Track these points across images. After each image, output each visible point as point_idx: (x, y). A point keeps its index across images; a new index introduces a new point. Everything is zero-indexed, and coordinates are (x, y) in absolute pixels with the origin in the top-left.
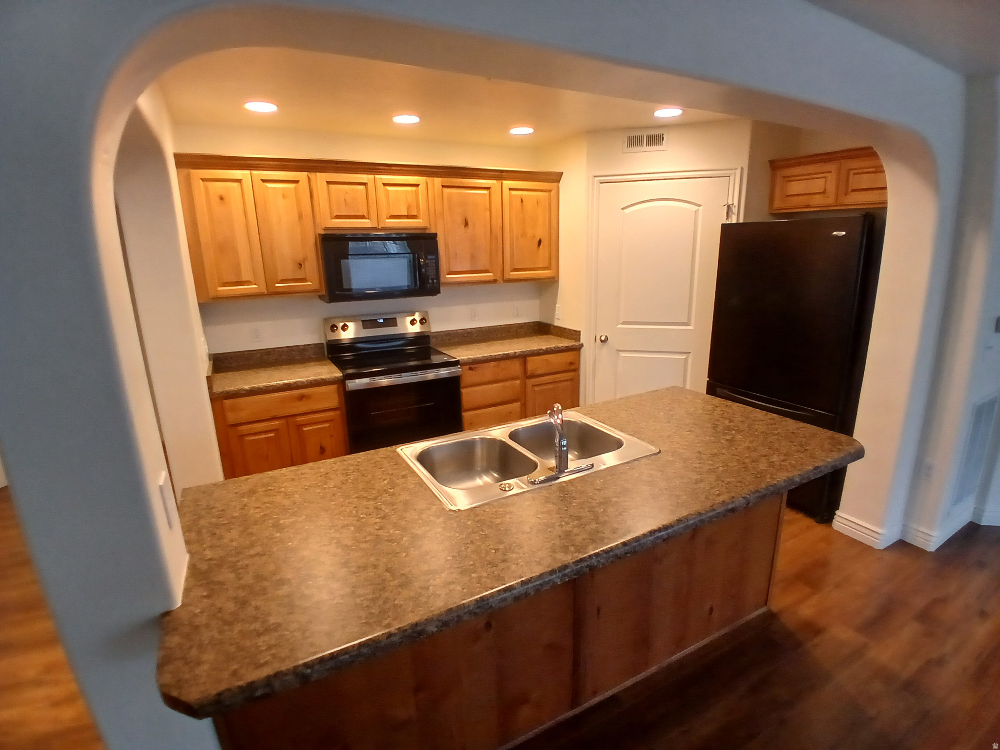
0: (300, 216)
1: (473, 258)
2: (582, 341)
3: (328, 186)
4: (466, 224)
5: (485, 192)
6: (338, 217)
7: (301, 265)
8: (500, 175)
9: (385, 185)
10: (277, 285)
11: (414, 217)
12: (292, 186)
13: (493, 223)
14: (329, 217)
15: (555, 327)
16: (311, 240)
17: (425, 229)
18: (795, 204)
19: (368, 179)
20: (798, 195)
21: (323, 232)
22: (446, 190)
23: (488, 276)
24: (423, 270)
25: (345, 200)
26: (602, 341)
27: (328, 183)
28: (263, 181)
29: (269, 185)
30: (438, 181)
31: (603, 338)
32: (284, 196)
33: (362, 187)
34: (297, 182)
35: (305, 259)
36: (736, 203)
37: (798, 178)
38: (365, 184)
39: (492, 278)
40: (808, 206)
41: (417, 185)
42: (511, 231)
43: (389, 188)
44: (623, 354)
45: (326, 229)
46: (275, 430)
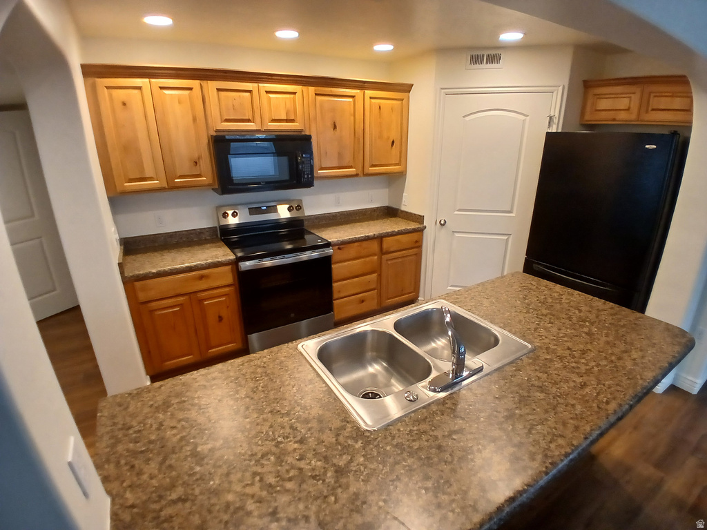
0: (194, 120)
1: (340, 156)
2: (425, 224)
3: (218, 94)
4: (335, 127)
5: (351, 100)
6: (227, 120)
7: (196, 163)
8: (362, 85)
9: (267, 92)
10: (176, 180)
11: (292, 121)
12: (187, 92)
13: (357, 127)
14: (219, 120)
15: (402, 211)
16: (205, 141)
17: (301, 131)
18: (603, 118)
19: (253, 87)
20: (606, 110)
21: (214, 134)
22: (319, 98)
23: (352, 171)
24: (300, 166)
25: (233, 106)
26: (441, 224)
27: (219, 90)
28: (161, 88)
29: (167, 92)
30: (312, 90)
31: (442, 222)
32: (180, 102)
33: (248, 94)
34: (191, 89)
35: (199, 158)
36: (557, 115)
37: (607, 96)
38: (250, 91)
39: (355, 173)
40: (614, 120)
41: (295, 93)
42: (371, 134)
43: (271, 96)
44: (457, 235)
45: (217, 131)
46: (181, 305)
